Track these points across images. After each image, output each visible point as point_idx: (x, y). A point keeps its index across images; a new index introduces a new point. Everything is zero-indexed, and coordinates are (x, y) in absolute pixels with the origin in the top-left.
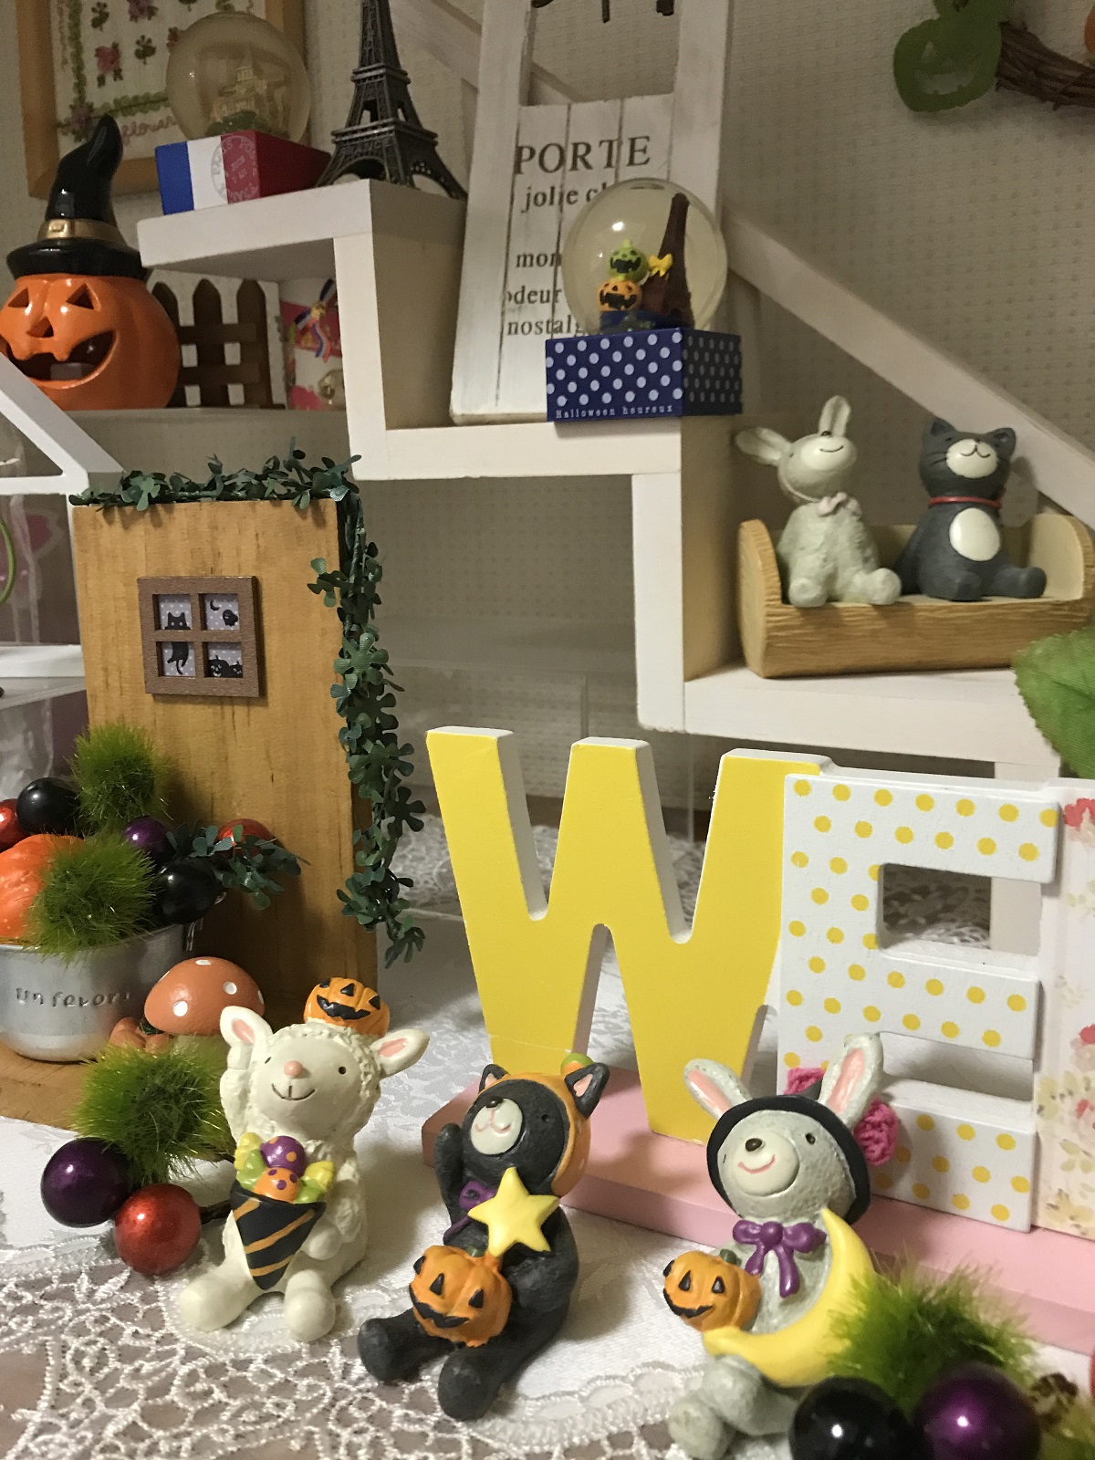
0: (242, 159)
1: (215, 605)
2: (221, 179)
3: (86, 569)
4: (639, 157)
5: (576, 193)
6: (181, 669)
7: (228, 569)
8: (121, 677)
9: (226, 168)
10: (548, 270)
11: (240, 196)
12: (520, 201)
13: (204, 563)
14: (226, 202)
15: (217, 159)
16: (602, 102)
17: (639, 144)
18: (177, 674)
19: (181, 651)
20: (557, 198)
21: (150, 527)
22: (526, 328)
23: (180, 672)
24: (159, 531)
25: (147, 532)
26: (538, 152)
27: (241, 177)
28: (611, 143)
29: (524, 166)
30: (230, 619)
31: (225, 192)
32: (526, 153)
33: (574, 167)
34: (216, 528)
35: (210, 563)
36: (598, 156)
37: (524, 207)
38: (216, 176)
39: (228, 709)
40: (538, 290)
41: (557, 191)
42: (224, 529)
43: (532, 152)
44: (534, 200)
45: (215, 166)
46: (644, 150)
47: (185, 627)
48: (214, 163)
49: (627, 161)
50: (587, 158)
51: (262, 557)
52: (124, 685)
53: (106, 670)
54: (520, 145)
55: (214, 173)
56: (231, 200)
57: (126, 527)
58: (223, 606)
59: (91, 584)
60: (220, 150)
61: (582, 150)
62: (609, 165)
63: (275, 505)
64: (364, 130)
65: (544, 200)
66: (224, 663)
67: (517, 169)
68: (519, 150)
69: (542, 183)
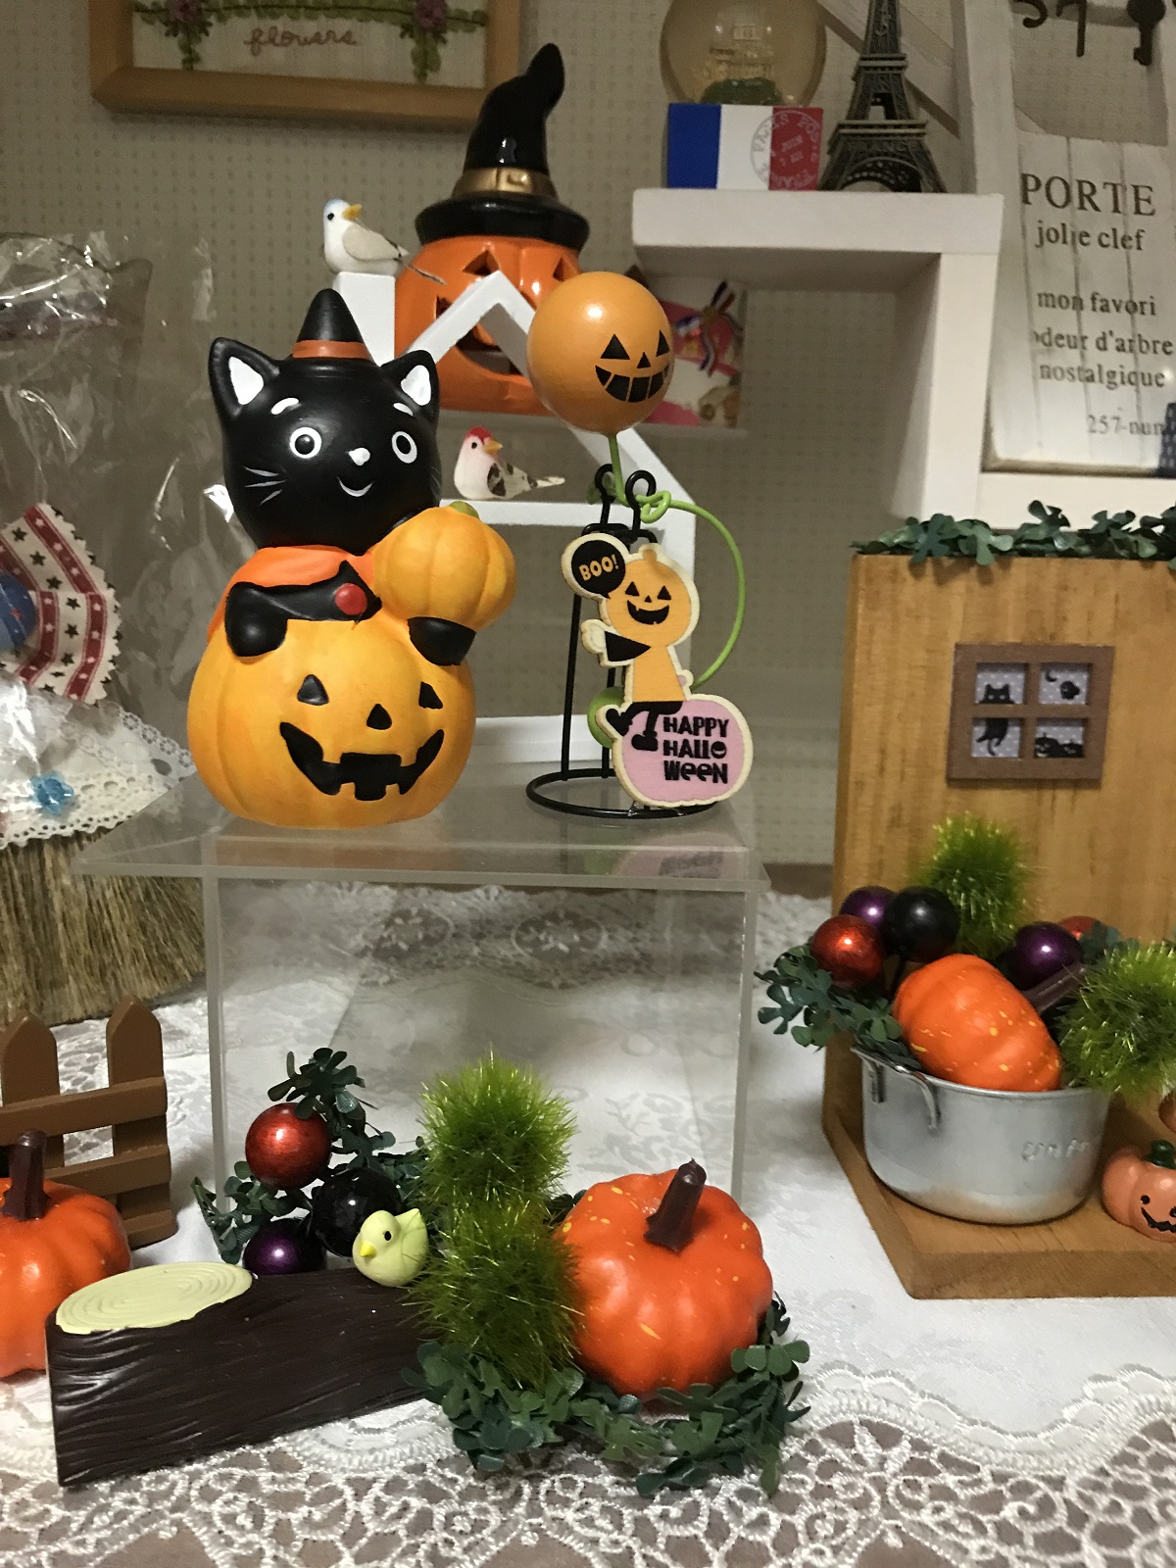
0: (799, 140)
1: (1053, 675)
2: (764, 157)
3: (872, 631)
4: (1144, 207)
5: (1087, 235)
6: (995, 749)
7: (1074, 634)
8: (903, 761)
9: (775, 145)
10: (1071, 313)
11: (788, 182)
12: (1033, 236)
13: (1042, 629)
14: (765, 186)
15: (762, 133)
16: (1100, 142)
17: (1143, 193)
18: (988, 755)
19: (996, 729)
20: (1069, 239)
21: (976, 585)
22: (1059, 373)
23: (992, 753)
24: (987, 590)
25: (969, 590)
26: (1044, 182)
27: (794, 160)
28: (1115, 186)
29: (1031, 195)
30: (1070, 691)
31: (767, 174)
32: (1031, 184)
33: (1082, 207)
34: (1066, 588)
35: (1050, 628)
36: (1103, 197)
37: (1038, 243)
38: (757, 154)
39: (1047, 794)
40: (1064, 333)
41: (1069, 229)
42: (1075, 590)
43: (1038, 184)
44: (1046, 237)
45: (758, 142)
46: (1148, 201)
47: (1008, 701)
48: (757, 136)
49: (1133, 209)
50: (1094, 198)
51: (1120, 622)
52: (907, 770)
53: (883, 752)
54: (1025, 172)
55: (755, 148)
56: (773, 185)
57: (941, 580)
58: (1061, 677)
59: (877, 650)
60: (770, 124)
61: (1087, 190)
62: (1116, 210)
63: (1145, 567)
64: (871, 126)
65: (1057, 237)
66: (1053, 742)
67: (1026, 201)
68: (1024, 178)
69: (1054, 219)
